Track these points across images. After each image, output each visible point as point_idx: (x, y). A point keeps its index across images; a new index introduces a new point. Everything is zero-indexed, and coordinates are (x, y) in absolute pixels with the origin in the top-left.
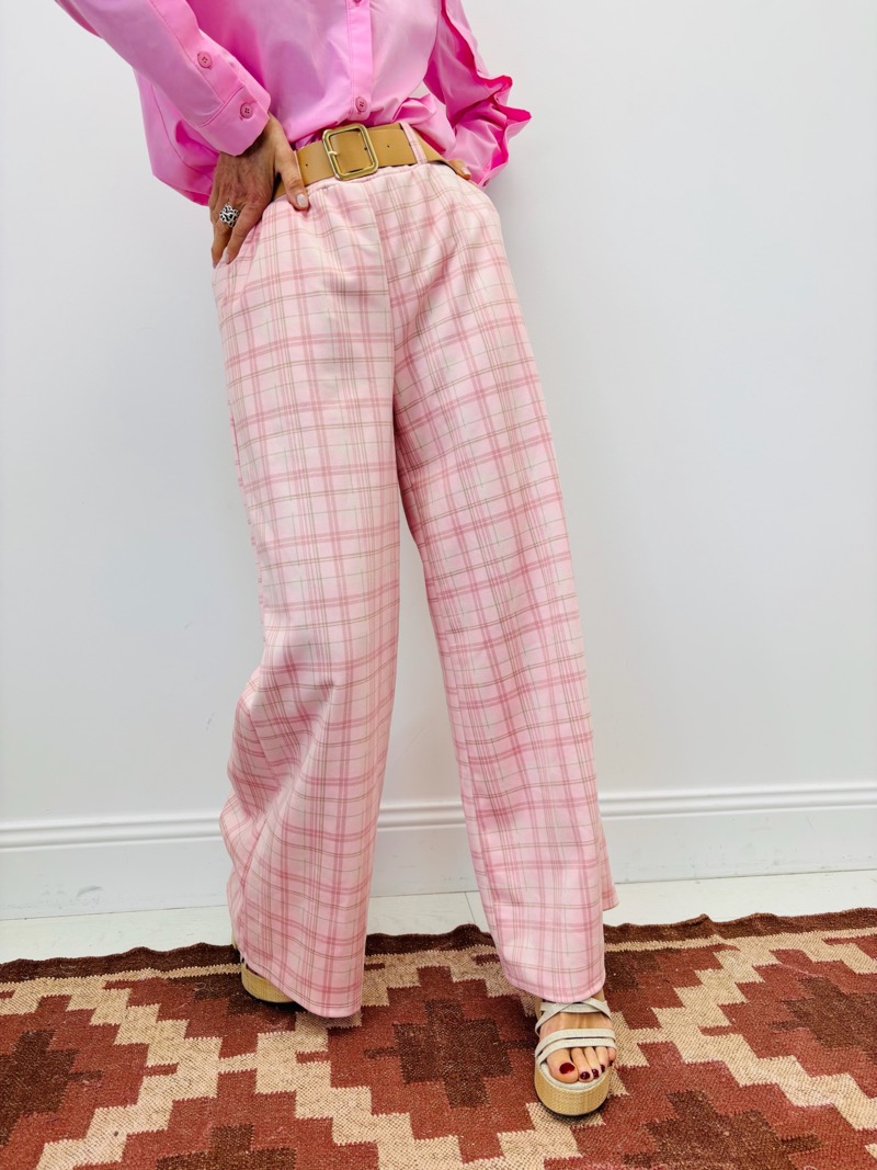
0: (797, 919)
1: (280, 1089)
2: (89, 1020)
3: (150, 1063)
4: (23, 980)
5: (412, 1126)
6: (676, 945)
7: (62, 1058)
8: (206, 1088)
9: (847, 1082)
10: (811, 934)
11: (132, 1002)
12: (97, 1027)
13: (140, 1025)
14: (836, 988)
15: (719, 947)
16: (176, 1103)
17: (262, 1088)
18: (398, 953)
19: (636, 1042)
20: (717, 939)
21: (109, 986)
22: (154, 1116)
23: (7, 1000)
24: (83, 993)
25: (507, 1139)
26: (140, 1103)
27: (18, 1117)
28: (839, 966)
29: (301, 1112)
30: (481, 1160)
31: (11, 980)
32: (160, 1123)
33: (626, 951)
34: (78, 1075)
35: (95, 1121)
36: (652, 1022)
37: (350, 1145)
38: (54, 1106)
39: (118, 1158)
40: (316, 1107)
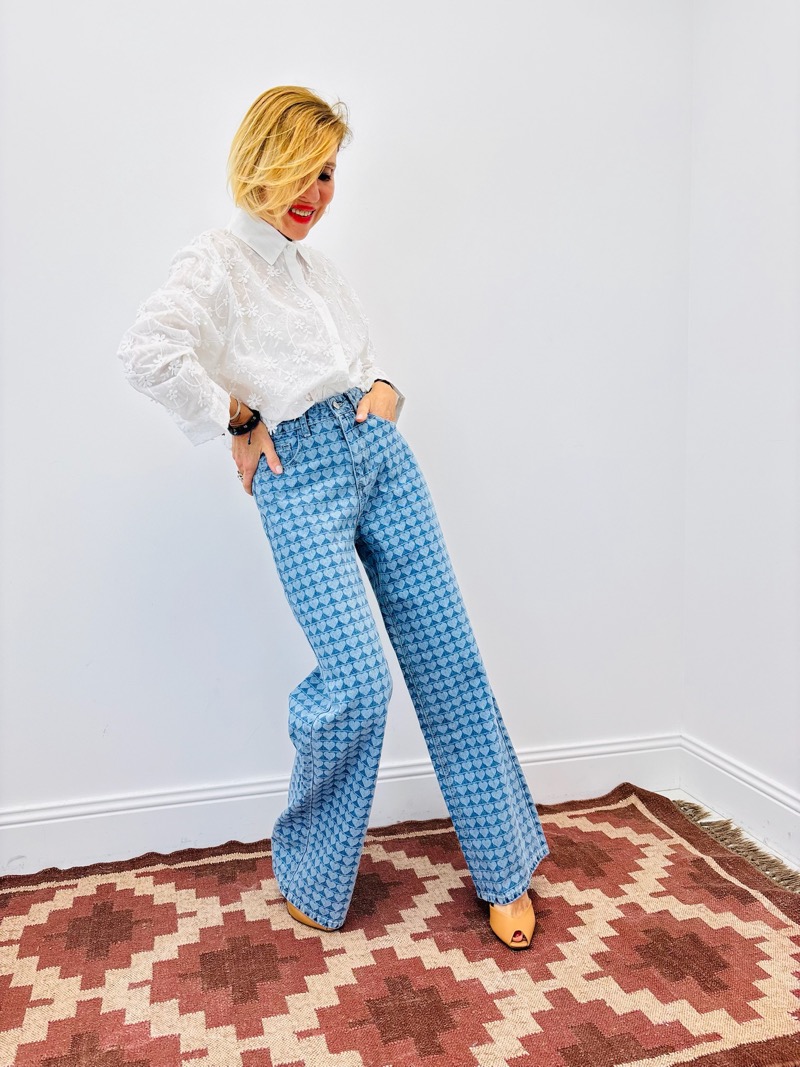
0: (554, 806)
1: (260, 918)
2: (133, 894)
3: (179, 912)
4: (80, 877)
7: (125, 914)
8: (218, 921)
9: (570, 884)
10: (561, 814)
11: (156, 883)
12: (139, 897)
13: (166, 893)
14: (570, 841)
16: (201, 930)
17: (249, 918)
19: (458, 877)
21: (138, 876)
22: (190, 936)
24: (124, 881)
25: (390, 927)
26: (180, 932)
27: (109, 945)
28: (575, 830)
29: (274, 928)
30: (377, 938)
31: (73, 878)
32: (195, 939)
34: (137, 922)
35: (155, 943)
37: (304, 939)
38: (129, 938)
39: (176, 956)
40: (282, 924)
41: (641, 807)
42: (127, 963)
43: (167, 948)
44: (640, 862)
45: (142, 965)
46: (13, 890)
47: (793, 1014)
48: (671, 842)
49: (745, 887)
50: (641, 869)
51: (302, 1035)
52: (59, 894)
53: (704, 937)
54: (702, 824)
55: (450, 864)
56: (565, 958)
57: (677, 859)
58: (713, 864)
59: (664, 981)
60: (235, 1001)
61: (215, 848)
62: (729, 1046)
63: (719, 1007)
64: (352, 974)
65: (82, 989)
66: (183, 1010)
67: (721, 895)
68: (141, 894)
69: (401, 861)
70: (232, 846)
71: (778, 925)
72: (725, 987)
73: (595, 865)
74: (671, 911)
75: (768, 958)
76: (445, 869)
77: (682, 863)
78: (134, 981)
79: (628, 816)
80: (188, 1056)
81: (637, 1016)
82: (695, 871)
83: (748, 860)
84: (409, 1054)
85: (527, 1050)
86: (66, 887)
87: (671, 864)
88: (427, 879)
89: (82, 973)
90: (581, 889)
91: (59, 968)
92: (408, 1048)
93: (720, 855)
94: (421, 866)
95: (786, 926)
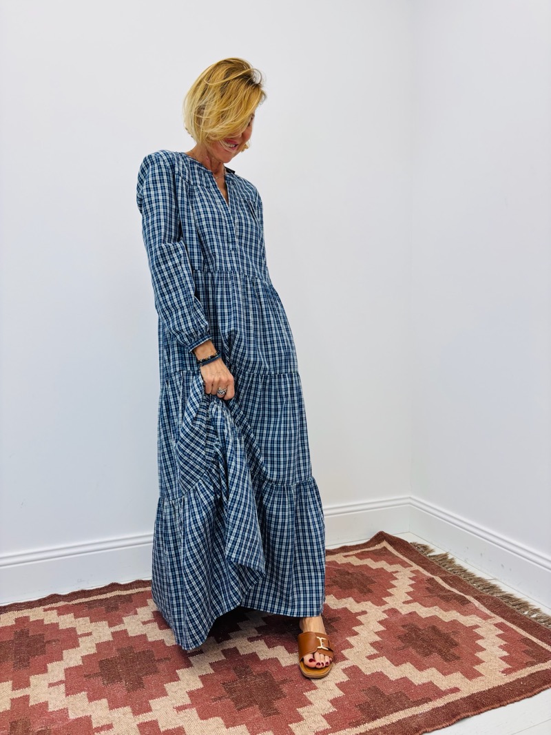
0: (333, 550)
1: (139, 634)
2: (43, 623)
3: (79, 633)
7: (38, 637)
8: (108, 638)
10: (338, 555)
11: (59, 614)
13: (67, 621)
16: (97, 645)
17: (131, 634)
21: (45, 610)
22: (89, 649)
24: (34, 614)
25: (233, 634)
26: (82, 645)
27: (30, 658)
28: (349, 564)
29: (150, 640)
30: (225, 642)
32: (93, 651)
34: (49, 642)
35: (64, 655)
38: (44, 652)
39: (81, 663)
40: (156, 637)
41: (390, 548)
42: (45, 670)
43: (73, 658)
44: (394, 582)
45: (56, 671)
47: (503, 672)
48: (412, 569)
49: (462, 594)
50: (395, 587)
51: (180, 709)
53: (440, 628)
54: (429, 556)
56: (353, 647)
57: (417, 578)
58: (440, 581)
59: (419, 657)
60: (128, 690)
61: (101, 589)
62: (466, 695)
63: (456, 671)
64: (209, 667)
65: (13, 689)
66: (91, 699)
67: (448, 600)
68: (48, 623)
70: (114, 587)
71: (486, 617)
72: (458, 658)
73: (365, 586)
74: (417, 612)
75: (482, 638)
77: (421, 581)
78: (51, 682)
79: (382, 555)
80: (99, 729)
81: (405, 680)
82: (429, 586)
83: (462, 577)
84: (256, 716)
85: (336, 708)
87: (413, 582)
89: (11, 679)
90: (358, 602)
92: (255, 712)
93: (444, 575)
95: (491, 617)
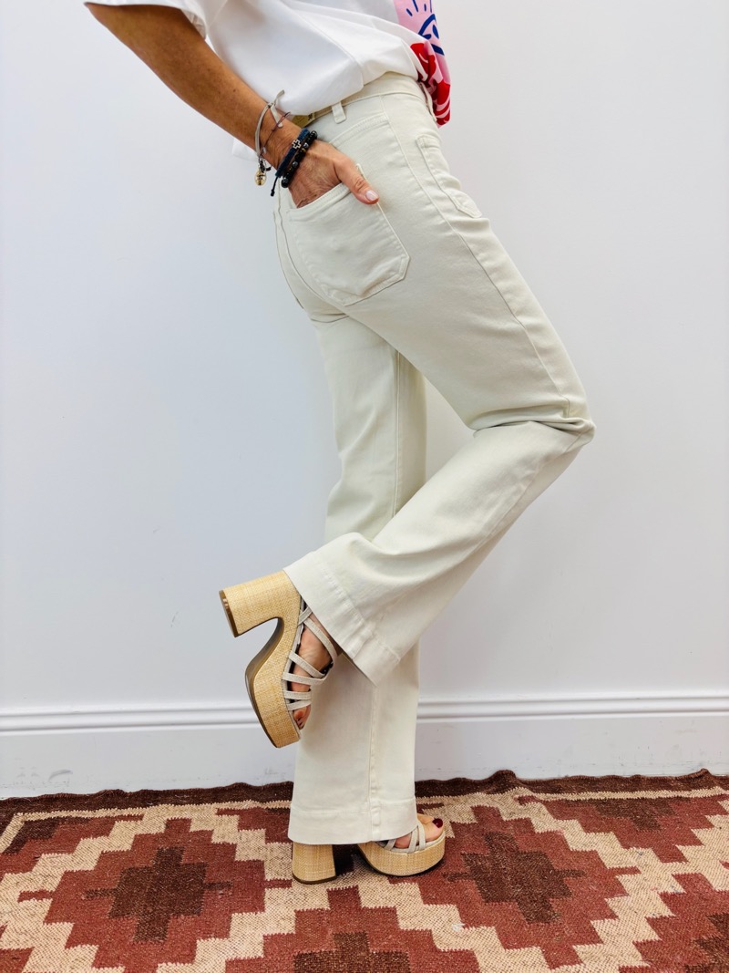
1: (382, 904)
2: (210, 839)
3: (269, 877)
4: (148, 806)
5: (500, 938)
6: (685, 794)
7: (196, 870)
8: (320, 901)
11: (241, 826)
12: (218, 845)
13: (252, 844)
15: (722, 797)
16: (299, 913)
17: (366, 903)
18: (453, 795)
19: (669, 873)
20: (718, 790)
21: (220, 813)
22: (282, 922)
23: (139, 822)
24: (200, 817)
25: (582, 950)
26: (267, 910)
27: (169, 918)
29: (404, 925)
30: (566, 966)
31: (139, 806)
32: (288, 927)
33: (643, 799)
34: (211, 886)
35: (233, 923)
36: (680, 858)
37: (451, 951)
38: (195, 910)
39: (260, 954)
40: (415, 920)
42: (188, 956)
43: (248, 936)
45: (211, 961)
46: (63, 814)
52: (119, 827)
55: (650, 850)
68: (218, 841)
69: (576, 836)
76: (645, 858)
86: (129, 818)
88: (623, 871)
89: (125, 963)
91: (95, 948)
94: (607, 848)
